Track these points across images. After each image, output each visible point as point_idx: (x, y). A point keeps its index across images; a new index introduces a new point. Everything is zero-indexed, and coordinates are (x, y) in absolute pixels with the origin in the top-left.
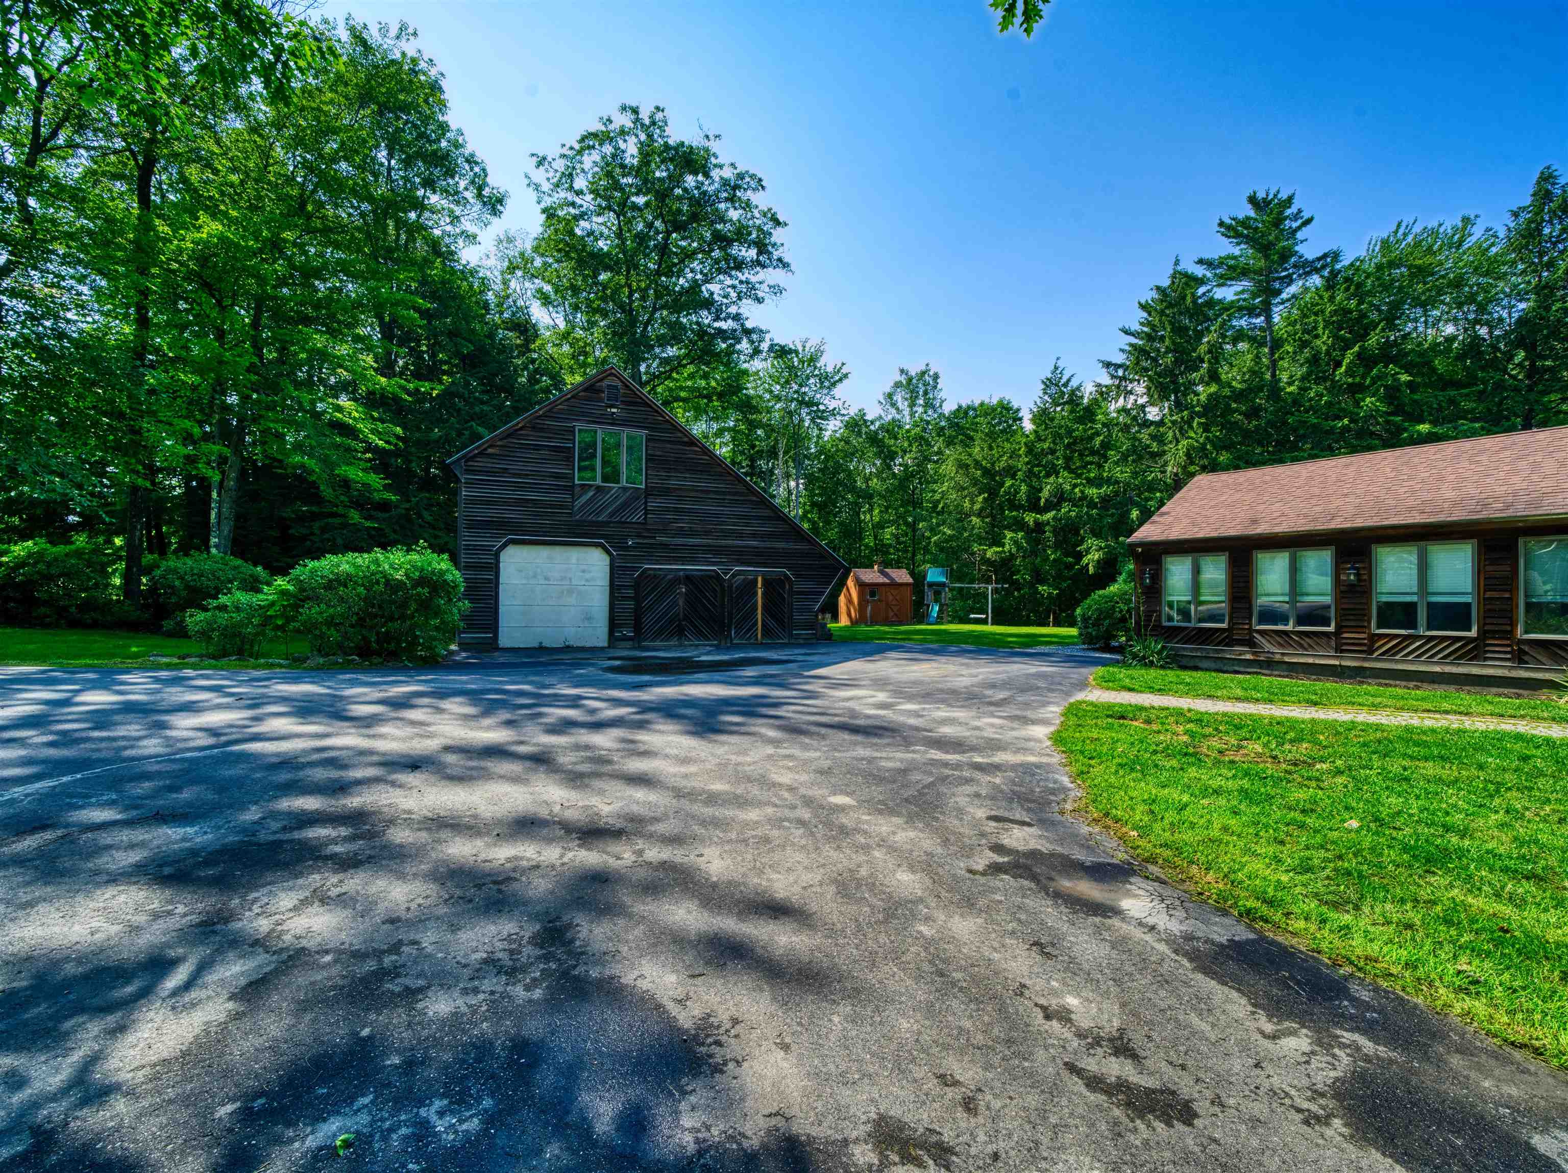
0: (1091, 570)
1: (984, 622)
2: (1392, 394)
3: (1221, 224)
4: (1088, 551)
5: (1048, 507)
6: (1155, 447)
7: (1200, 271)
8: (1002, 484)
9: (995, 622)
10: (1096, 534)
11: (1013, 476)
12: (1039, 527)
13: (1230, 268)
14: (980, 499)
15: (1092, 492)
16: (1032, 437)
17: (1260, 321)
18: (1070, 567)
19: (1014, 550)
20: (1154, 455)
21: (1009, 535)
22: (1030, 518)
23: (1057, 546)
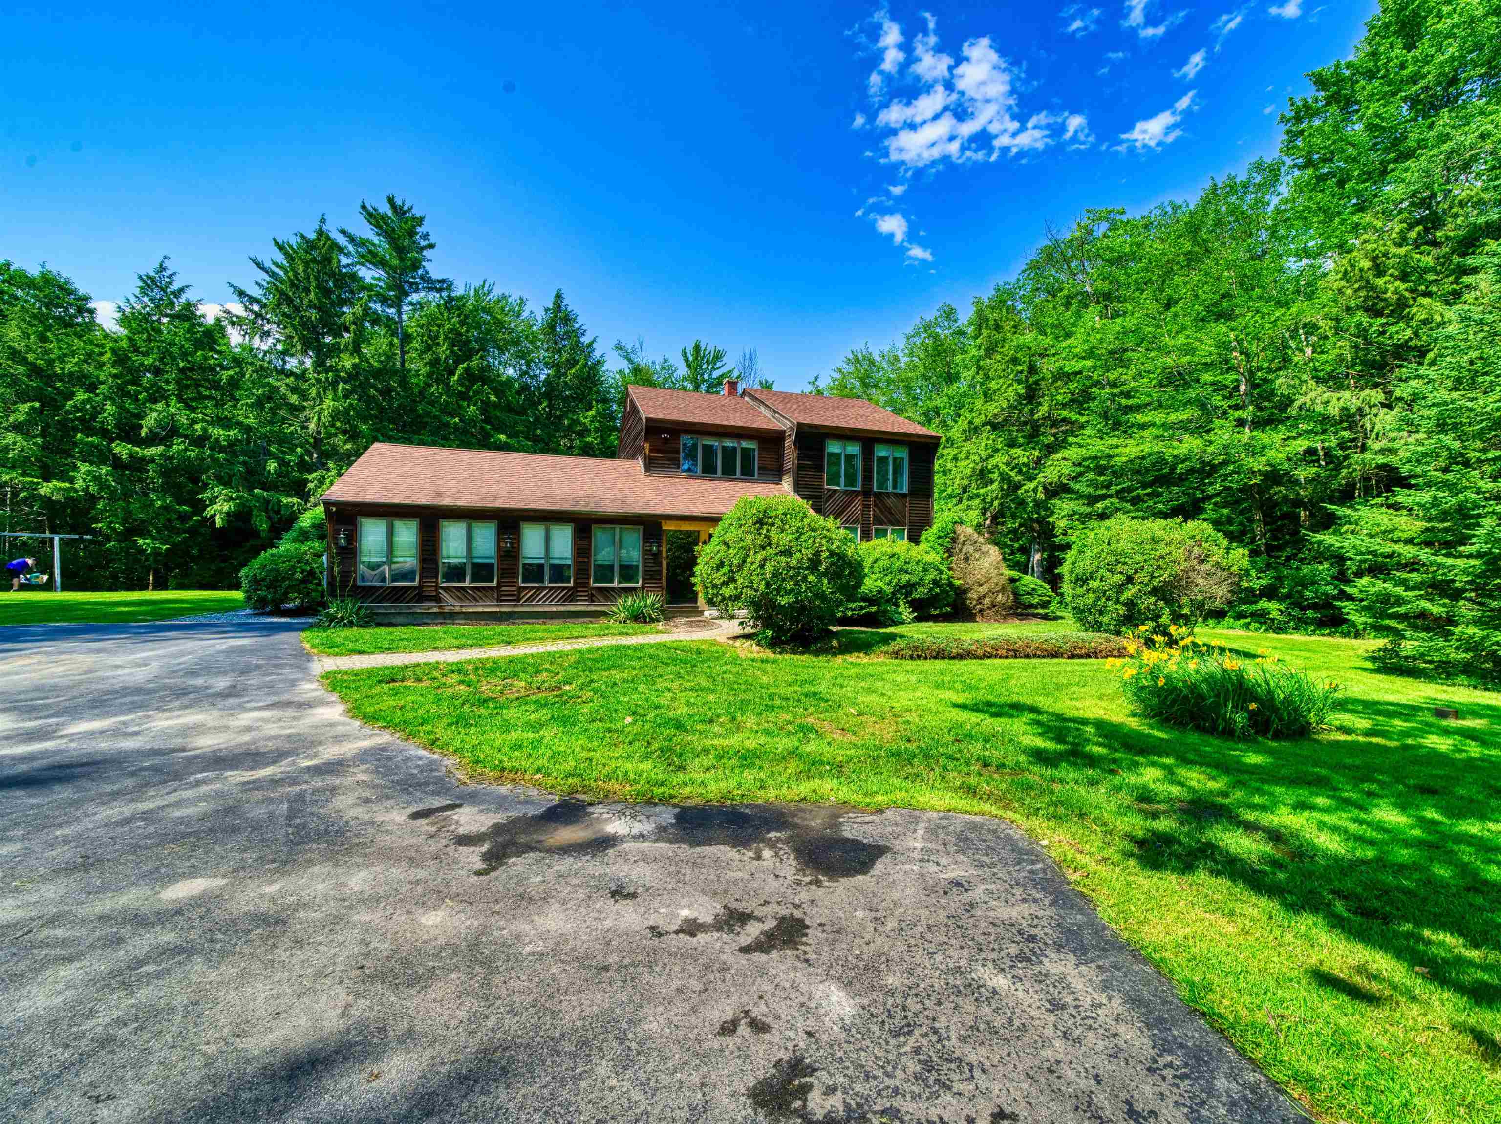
0: (219, 523)
1: (48, 586)
2: (486, 407)
3: (364, 207)
4: (213, 500)
5: (152, 440)
6: (294, 399)
7: (342, 241)
8: (71, 396)
9: (66, 587)
10: (226, 483)
11: (92, 388)
12: (138, 464)
13: (370, 252)
14: (25, 407)
15: (218, 432)
16: (124, 344)
17: (392, 311)
18: (184, 518)
19: (93, 489)
20: (296, 409)
21: (84, 467)
22: (122, 449)
23: (165, 489)
